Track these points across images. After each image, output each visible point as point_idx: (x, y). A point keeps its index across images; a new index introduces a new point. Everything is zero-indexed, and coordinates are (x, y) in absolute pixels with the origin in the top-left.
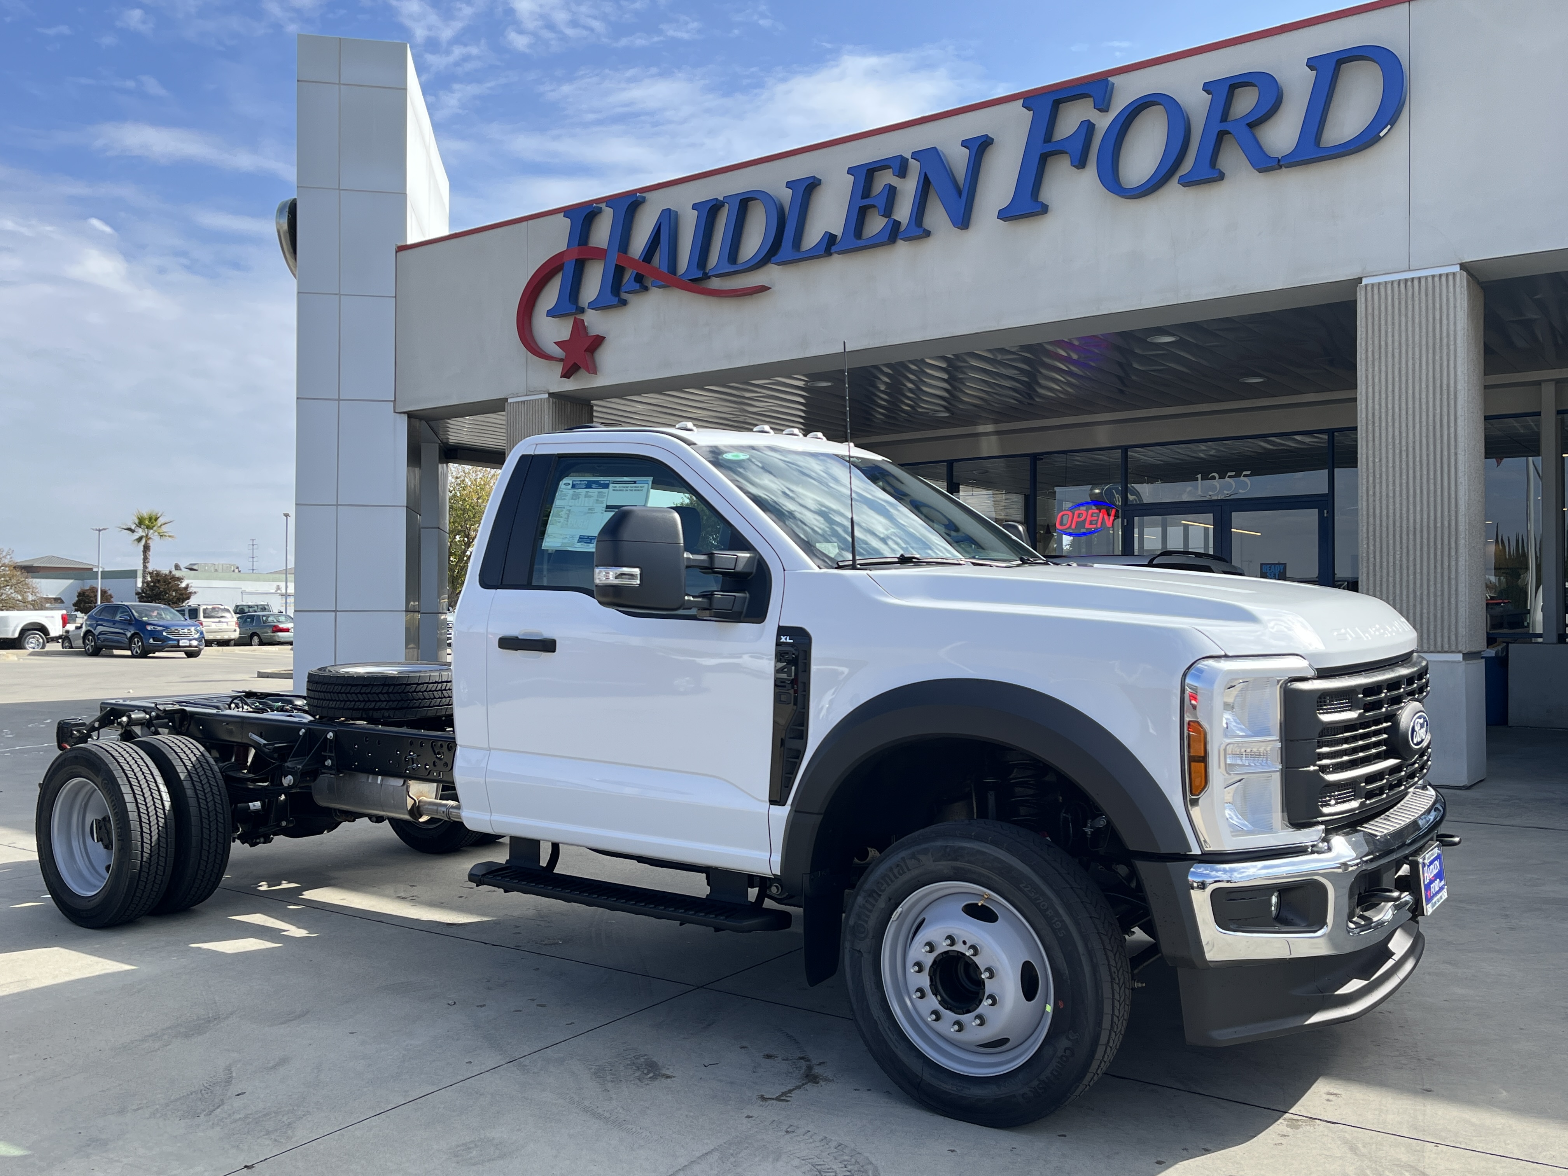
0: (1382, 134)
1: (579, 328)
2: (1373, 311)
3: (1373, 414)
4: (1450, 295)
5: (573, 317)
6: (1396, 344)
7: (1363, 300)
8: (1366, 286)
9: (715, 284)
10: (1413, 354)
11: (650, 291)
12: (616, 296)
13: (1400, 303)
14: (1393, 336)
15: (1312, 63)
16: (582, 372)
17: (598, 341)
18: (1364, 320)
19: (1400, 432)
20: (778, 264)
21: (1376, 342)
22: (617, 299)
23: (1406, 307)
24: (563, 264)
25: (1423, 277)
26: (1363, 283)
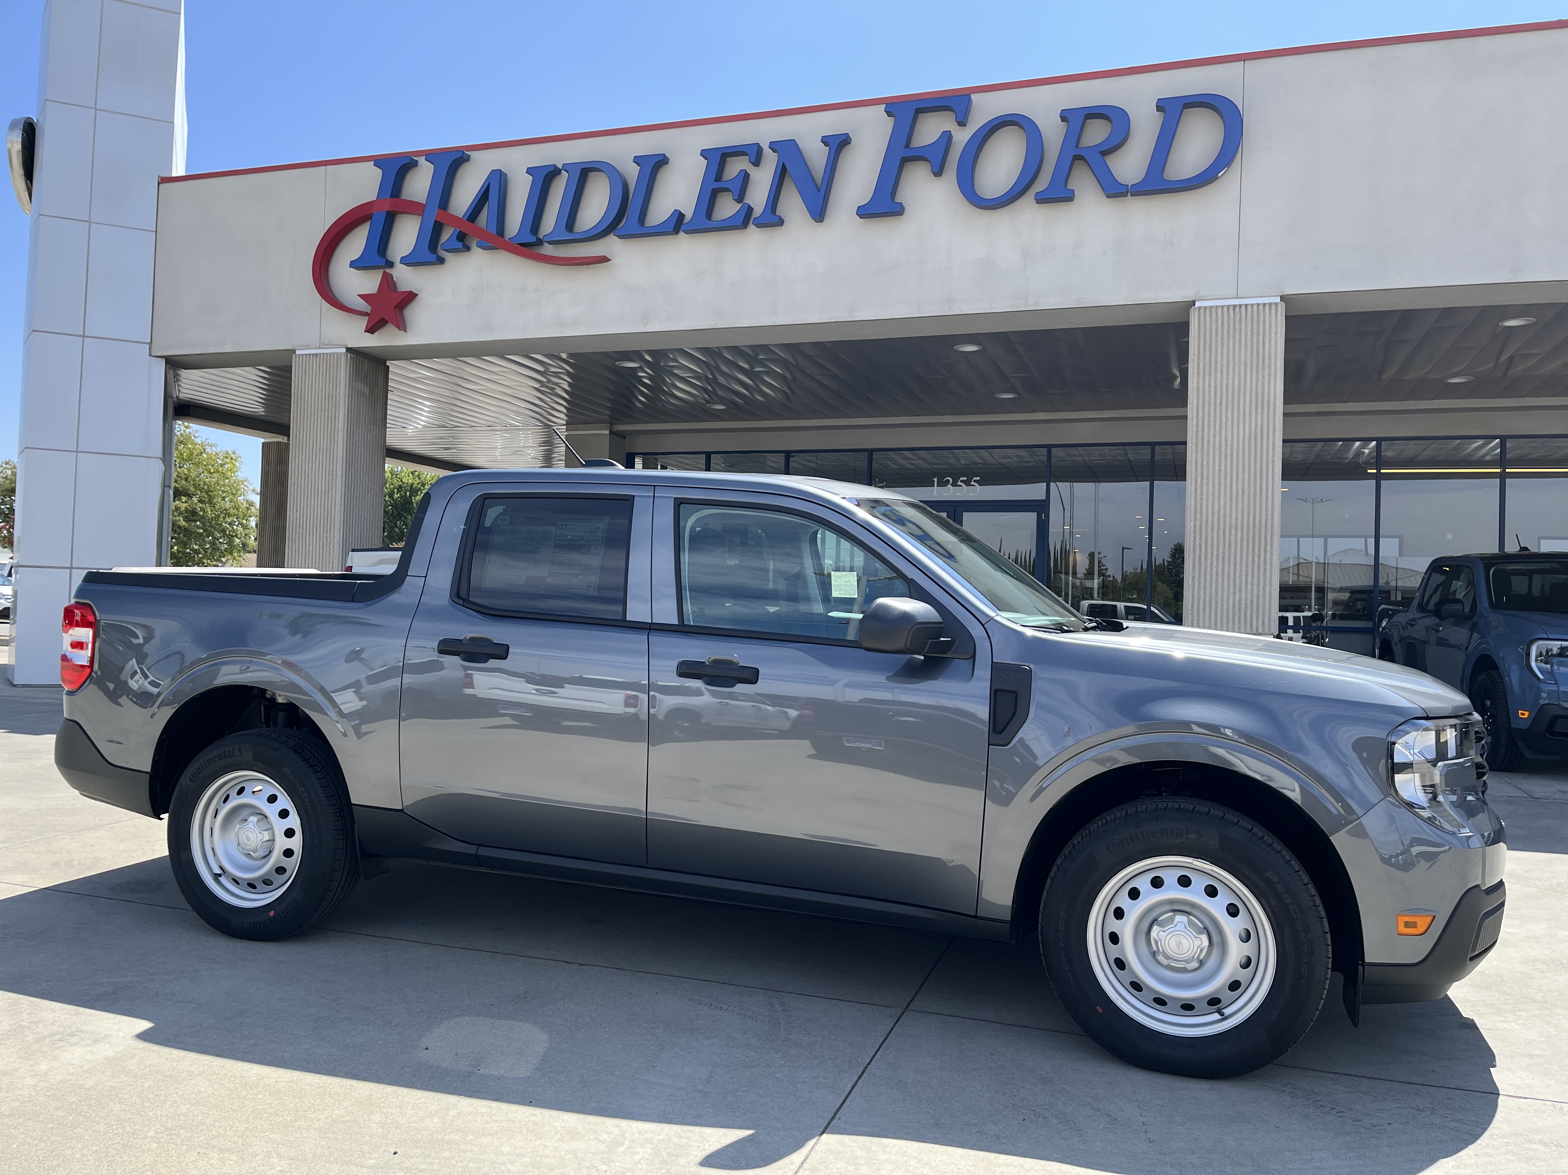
0: (1220, 175)
2: (1205, 331)
4: (1272, 322)
5: (383, 270)
6: (1225, 362)
7: (1196, 320)
8: (1200, 308)
9: (548, 250)
10: (1239, 372)
11: (471, 252)
12: (434, 254)
13: (1229, 326)
14: (1222, 354)
15: (1161, 106)
16: (390, 329)
17: (411, 296)
18: (1197, 339)
19: (1226, 440)
20: (620, 237)
21: (1207, 359)
22: (435, 256)
23: (1234, 330)
24: (372, 214)
25: (1250, 304)
26: (1196, 306)
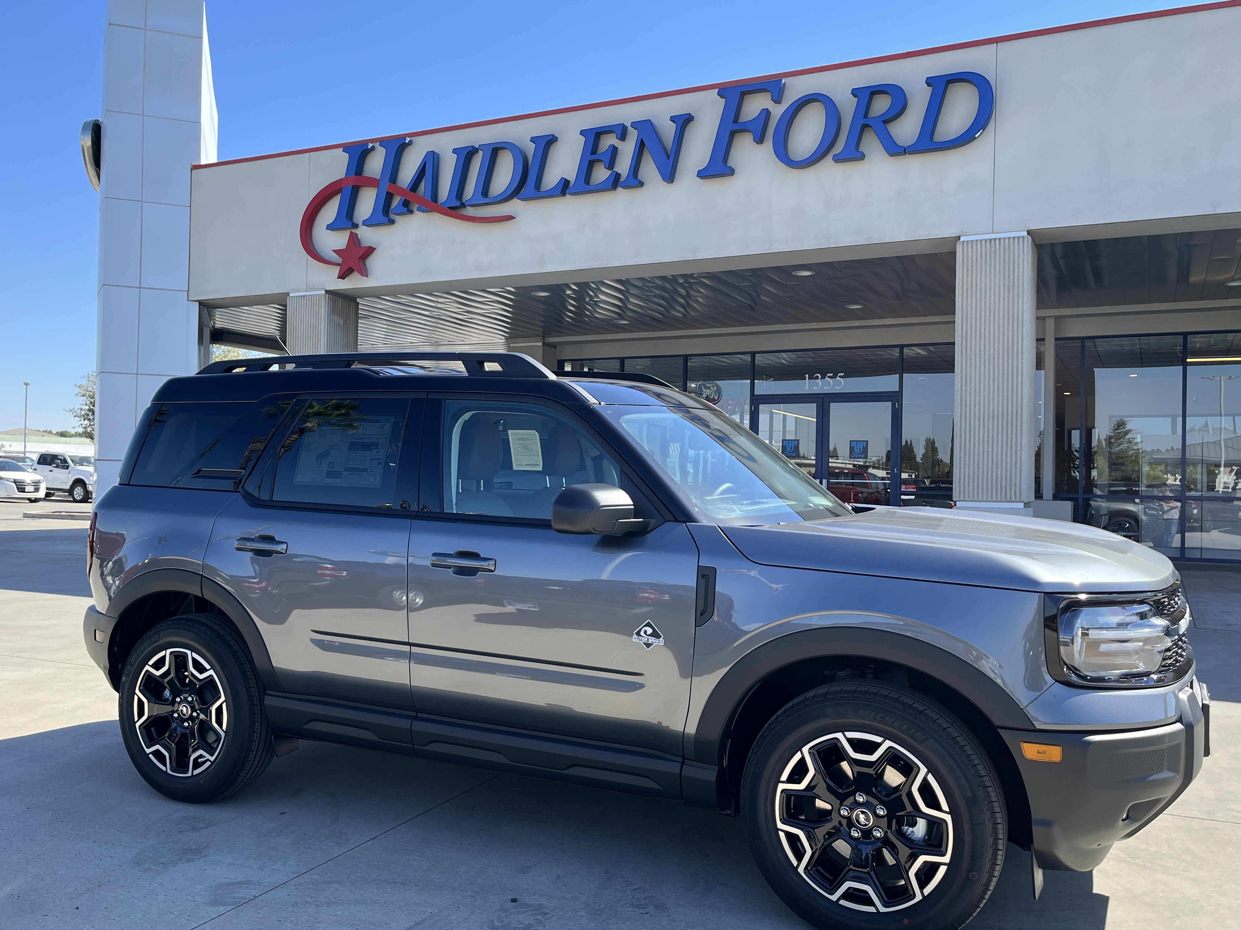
0: (976, 136)
1: (354, 240)
2: (968, 260)
3: (967, 333)
4: (1020, 252)
5: (350, 230)
6: (983, 284)
7: (961, 251)
8: (963, 242)
9: (470, 211)
10: (995, 292)
12: (387, 217)
13: (986, 256)
14: (981, 278)
15: (930, 81)
16: (356, 275)
17: (369, 251)
18: (961, 266)
19: (985, 347)
20: (522, 200)
21: (969, 282)
22: (388, 218)
23: (991, 259)
24: (342, 188)
25: (1003, 238)
26: (961, 240)
